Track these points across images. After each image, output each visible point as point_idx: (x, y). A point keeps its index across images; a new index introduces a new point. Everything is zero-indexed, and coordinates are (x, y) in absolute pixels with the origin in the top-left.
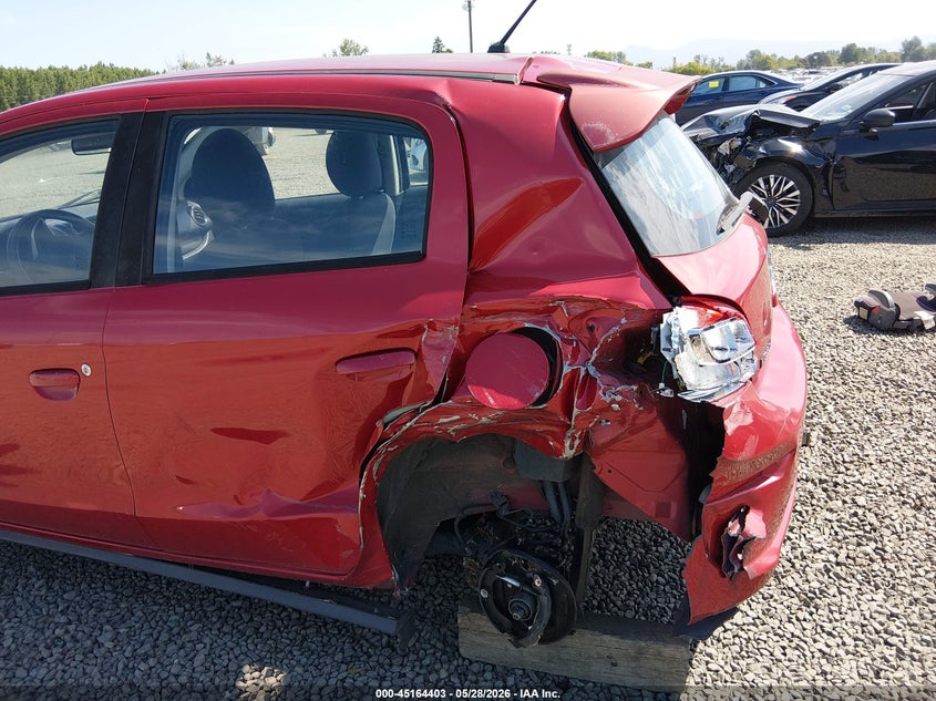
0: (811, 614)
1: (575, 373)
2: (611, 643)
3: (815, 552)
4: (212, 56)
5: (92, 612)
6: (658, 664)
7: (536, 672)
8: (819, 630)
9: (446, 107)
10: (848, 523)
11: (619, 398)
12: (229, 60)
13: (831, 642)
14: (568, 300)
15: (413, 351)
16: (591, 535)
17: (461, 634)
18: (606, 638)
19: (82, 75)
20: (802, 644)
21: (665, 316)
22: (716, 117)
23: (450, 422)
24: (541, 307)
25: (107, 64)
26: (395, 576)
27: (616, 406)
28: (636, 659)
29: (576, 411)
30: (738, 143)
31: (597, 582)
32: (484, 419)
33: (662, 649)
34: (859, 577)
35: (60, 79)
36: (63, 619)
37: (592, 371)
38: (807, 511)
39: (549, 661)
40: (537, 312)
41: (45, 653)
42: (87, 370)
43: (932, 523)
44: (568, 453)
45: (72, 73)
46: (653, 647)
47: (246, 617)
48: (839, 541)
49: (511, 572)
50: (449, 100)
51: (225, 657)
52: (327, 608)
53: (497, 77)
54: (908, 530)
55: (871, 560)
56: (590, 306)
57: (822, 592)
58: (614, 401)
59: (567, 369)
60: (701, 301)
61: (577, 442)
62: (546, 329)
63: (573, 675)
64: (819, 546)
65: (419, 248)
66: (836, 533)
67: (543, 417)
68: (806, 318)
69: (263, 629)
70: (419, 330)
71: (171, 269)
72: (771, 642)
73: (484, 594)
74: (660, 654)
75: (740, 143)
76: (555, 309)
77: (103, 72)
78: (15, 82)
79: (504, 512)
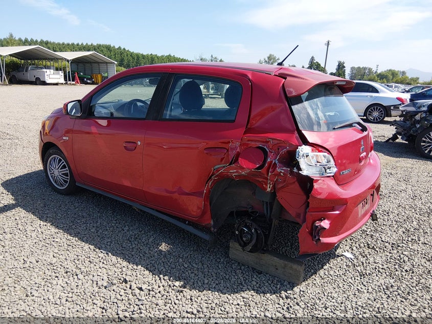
0: (361, 278)
1: (272, 162)
2: (276, 260)
3: (375, 263)
4: (214, 56)
5: (124, 222)
6: (291, 271)
7: (252, 268)
8: (361, 283)
9: (249, 79)
10: (395, 258)
11: (283, 171)
12: (220, 59)
13: (364, 287)
14: (273, 139)
15: (226, 149)
16: (275, 222)
17: (230, 249)
18: (275, 258)
19: (162, 59)
20: (352, 285)
21: (299, 147)
22: (417, 103)
23: (233, 172)
24: (265, 140)
25: (172, 55)
26: (212, 222)
27: (282, 174)
28: (284, 268)
29: (270, 174)
30: (424, 115)
31: (285, 252)
32: (243, 173)
33: (293, 265)
34: (388, 274)
35: (152, 58)
36: (115, 222)
37: (277, 162)
38: (380, 251)
39: (257, 264)
40: (263, 142)
41: (108, 228)
42: (139, 143)
43: (431, 265)
44: (269, 190)
45: (158, 58)
46: (290, 264)
47: (168, 233)
48: (387, 262)
49: (246, 226)
50: (250, 77)
51: (158, 241)
52: (190, 229)
53: (267, 72)
54: (419, 265)
55: (397, 271)
56: (279, 142)
57: (369, 274)
58: (281, 172)
59: (269, 160)
60: (314, 146)
61: (271, 186)
62: (265, 147)
63: (263, 271)
64: (378, 262)
65: (234, 119)
66: (387, 260)
67: (261, 175)
68: (428, 192)
69: (172, 237)
70: (229, 142)
71: (167, 117)
72: (340, 282)
73: (237, 232)
74: (292, 268)
75: (425, 115)
76: (269, 142)
77: (169, 58)
78: (136, 58)
79: (250, 210)
